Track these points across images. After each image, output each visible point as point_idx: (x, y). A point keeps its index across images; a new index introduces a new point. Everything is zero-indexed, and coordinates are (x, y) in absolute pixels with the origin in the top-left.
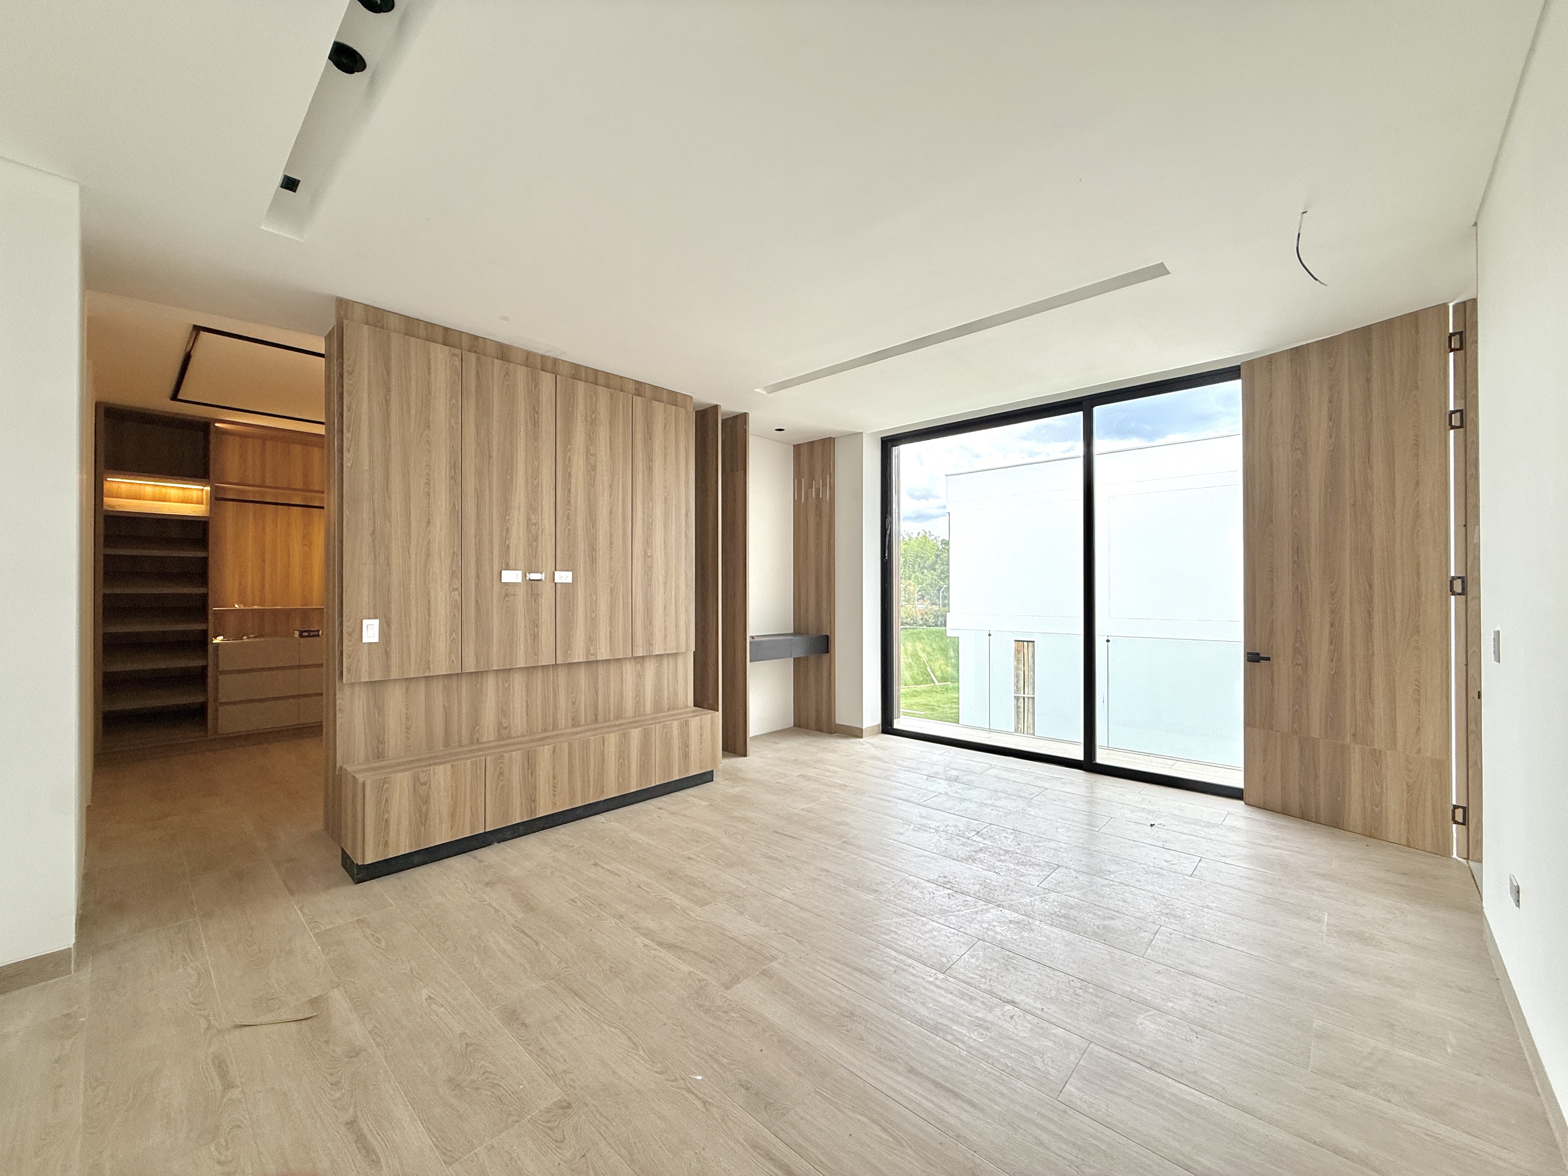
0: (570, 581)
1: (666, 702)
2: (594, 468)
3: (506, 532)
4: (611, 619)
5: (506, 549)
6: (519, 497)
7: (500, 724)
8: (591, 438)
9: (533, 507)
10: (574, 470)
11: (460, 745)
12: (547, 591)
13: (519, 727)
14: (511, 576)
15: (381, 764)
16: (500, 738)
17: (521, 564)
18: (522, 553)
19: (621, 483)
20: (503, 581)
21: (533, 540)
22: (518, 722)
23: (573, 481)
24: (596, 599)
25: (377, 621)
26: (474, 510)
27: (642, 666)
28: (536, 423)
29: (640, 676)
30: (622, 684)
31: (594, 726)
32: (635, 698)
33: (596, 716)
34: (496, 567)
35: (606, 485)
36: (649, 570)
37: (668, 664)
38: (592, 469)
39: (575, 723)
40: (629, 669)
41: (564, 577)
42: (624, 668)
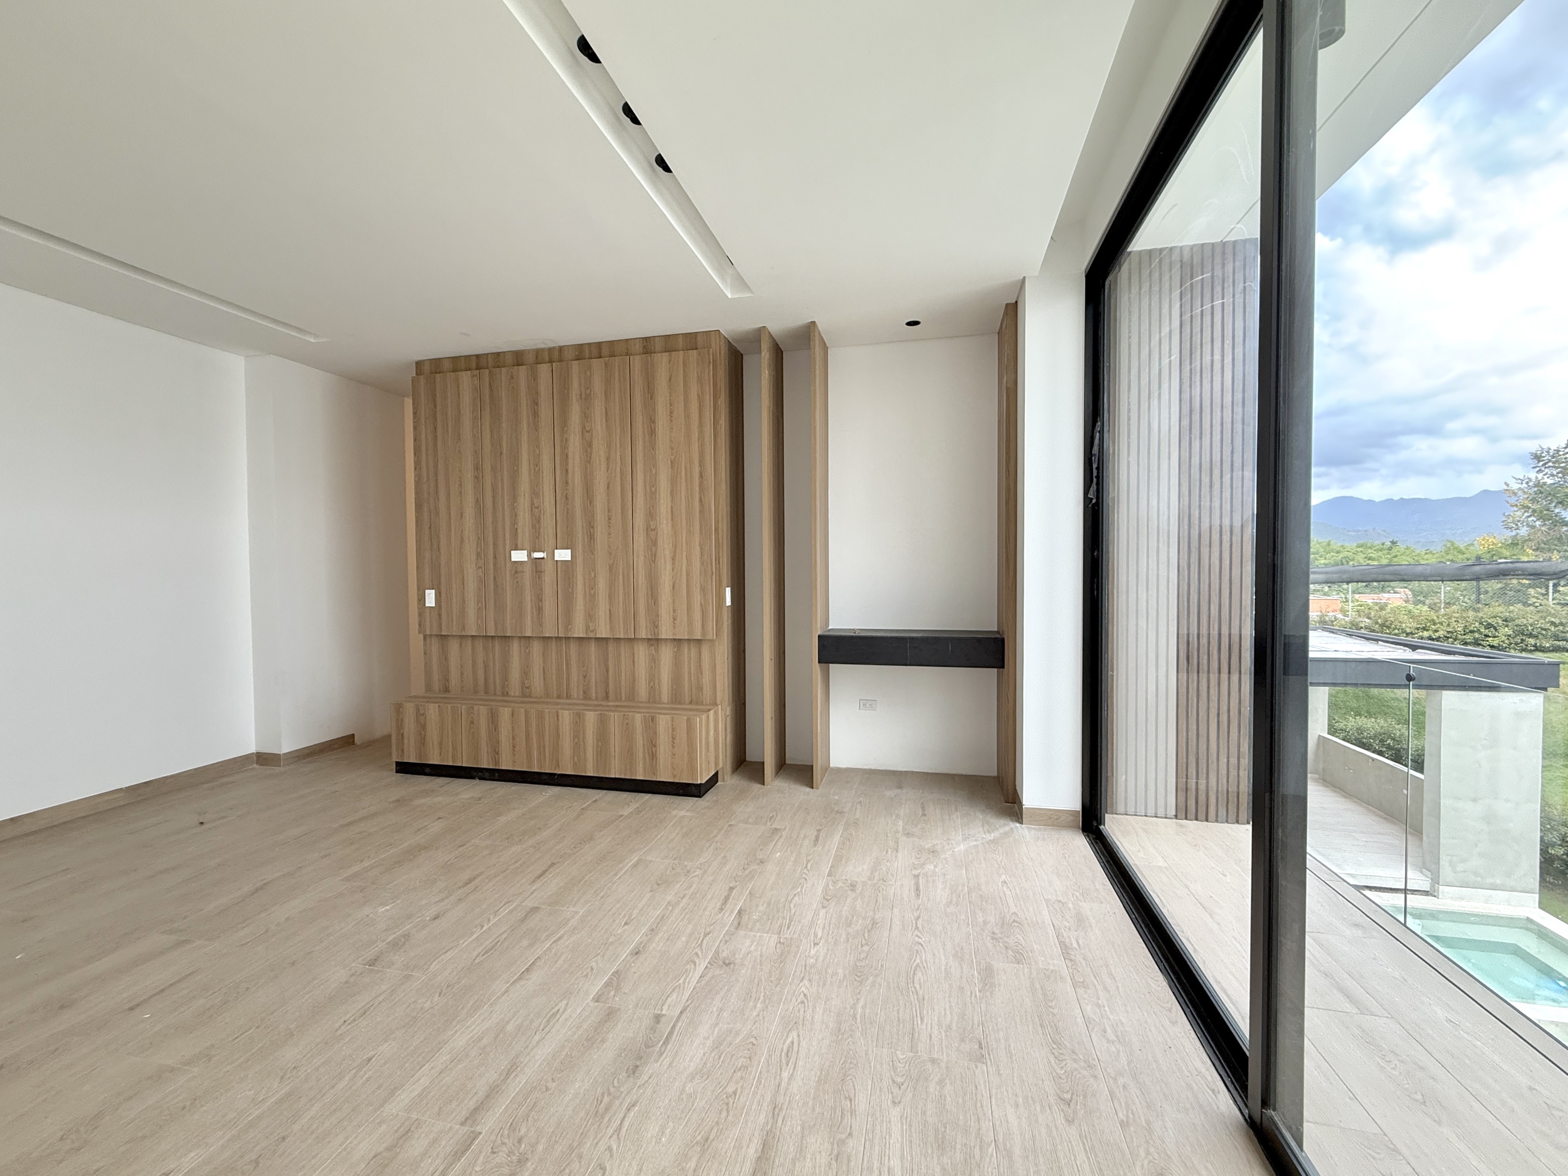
0: (570, 559)
1: (687, 695)
2: (590, 445)
3: (514, 516)
4: (611, 597)
5: (515, 532)
6: (524, 485)
7: (523, 684)
8: (586, 416)
9: (535, 493)
10: (571, 449)
11: (495, 694)
12: (549, 568)
13: (538, 689)
14: (519, 556)
15: (447, 696)
16: (524, 695)
17: (527, 544)
18: (527, 534)
19: (618, 454)
20: (513, 560)
21: (536, 523)
22: (537, 684)
23: (570, 461)
24: (595, 576)
25: (434, 591)
26: (491, 500)
27: (657, 650)
28: (536, 414)
29: (654, 661)
30: (634, 666)
31: (604, 703)
32: (649, 683)
33: (607, 693)
34: (508, 547)
35: (603, 459)
36: (652, 543)
37: (689, 650)
38: (588, 446)
39: (586, 695)
40: (642, 652)
41: (564, 555)
42: (636, 649)
